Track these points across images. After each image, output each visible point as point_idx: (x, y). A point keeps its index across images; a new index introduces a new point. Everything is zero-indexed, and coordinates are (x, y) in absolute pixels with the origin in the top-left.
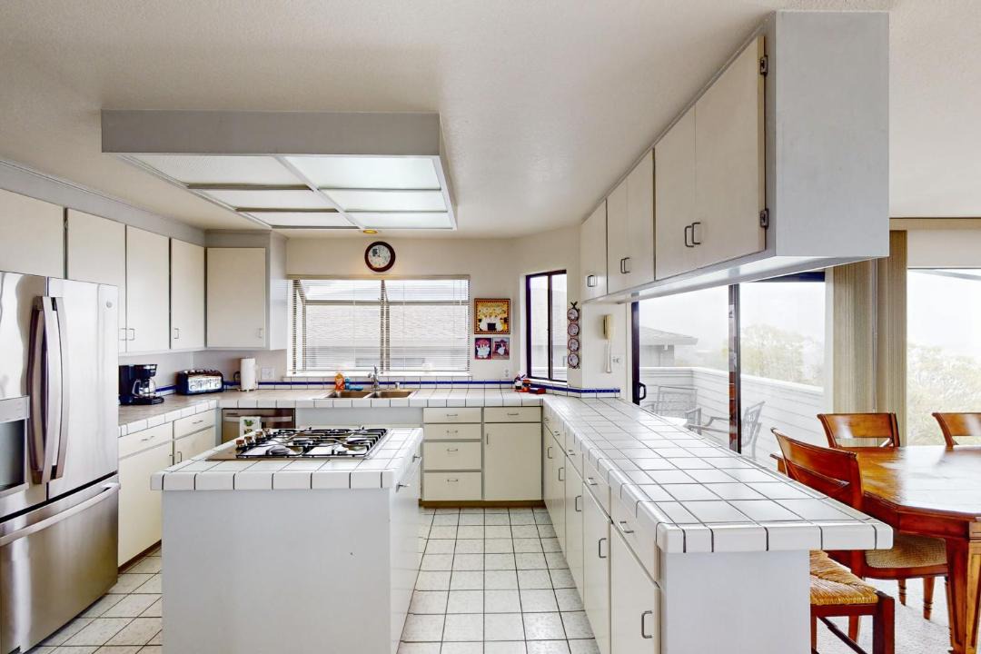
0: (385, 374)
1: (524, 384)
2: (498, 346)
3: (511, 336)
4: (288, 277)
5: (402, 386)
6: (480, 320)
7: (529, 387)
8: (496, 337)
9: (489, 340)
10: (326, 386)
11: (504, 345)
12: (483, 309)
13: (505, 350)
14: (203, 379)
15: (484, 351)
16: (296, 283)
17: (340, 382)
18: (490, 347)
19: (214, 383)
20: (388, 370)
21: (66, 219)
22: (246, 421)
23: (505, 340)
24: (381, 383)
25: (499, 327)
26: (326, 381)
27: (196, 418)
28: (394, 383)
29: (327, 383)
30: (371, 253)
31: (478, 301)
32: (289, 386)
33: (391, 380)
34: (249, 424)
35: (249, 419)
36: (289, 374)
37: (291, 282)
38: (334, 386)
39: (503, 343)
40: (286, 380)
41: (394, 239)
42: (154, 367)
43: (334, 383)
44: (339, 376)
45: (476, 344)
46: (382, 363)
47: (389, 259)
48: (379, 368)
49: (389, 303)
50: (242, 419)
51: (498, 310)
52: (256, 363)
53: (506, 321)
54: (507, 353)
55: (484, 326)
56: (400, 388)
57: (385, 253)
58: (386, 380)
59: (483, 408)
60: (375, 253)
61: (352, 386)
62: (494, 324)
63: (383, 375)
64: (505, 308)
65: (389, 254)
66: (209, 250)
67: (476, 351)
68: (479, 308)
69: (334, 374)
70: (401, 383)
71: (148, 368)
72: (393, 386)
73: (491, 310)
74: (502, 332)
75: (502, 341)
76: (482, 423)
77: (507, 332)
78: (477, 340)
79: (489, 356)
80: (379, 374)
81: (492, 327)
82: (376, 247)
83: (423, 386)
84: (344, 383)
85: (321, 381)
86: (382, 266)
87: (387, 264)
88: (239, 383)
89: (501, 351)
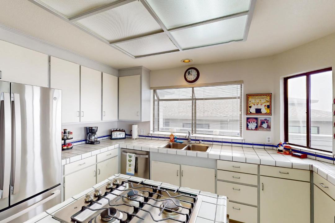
0: (194, 135)
1: (284, 148)
2: (262, 123)
3: (272, 117)
4: (151, 88)
5: (203, 142)
6: (250, 107)
7: (289, 151)
8: (261, 117)
9: (256, 119)
10: (166, 139)
11: (267, 122)
12: (252, 100)
13: (268, 125)
14: (118, 133)
15: (252, 125)
16: (155, 91)
17: (172, 138)
18: (257, 123)
19: (122, 135)
20: (195, 133)
21: (50, 61)
22: (129, 155)
23: (268, 119)
24: (192, 140)
25: (264, 110)
26: (166, 137)
27: (108, 153)
28: (199, 140)
29: (166, 138)
30: (187, 74)
31: (248, 96)
32: (151, 138)
33: (197, 139)
34: (130, 157)
35: (131, 154)
36: (151, 132)
37: (152, 91)
38: (169, 140)
39: (267, 121)
40: (150, 135)
41: (199, 65)
42: (96, 128)
43: (169, 138)
44: (172, 135)
45: (247, 121)
46: (192, 130)
47: (196, 76)
48: (191, 132)
49: (196, 99)
50: (128, 154)
51: (263, 101)
52: (138, 127)
53: (269, 107)
54: (269, 127)
55: (253, 110)
56: (202, 144)
57: (194, 74)
58: (194, 138)
59: (259, 165)
60: (189, 73)
61: (178, 141)
62: (260, 109)
63: (193, 136)
64: (268, 99)
65: (196, 73)
66: (119, 78)
67: (247, 125)
68: (250, 99)
69: (170, 134)
70: (202, 141)
71: (94, 128)
72: (198, 142)
73: (258, 101)
74: (266, 114)
75: (266, 120)
76: (259, 175)
77: (270, 114)
78: (248, 119)
79: (256, 128)
80: (191, 135)
81: (258, 111)
82: (190, 70)
83: (214, 143)
84: (174, 138)
85: (164, 136)
86: (193, 79)
87: (195, 78)
88: (131, 135)
89: (265, 126)
